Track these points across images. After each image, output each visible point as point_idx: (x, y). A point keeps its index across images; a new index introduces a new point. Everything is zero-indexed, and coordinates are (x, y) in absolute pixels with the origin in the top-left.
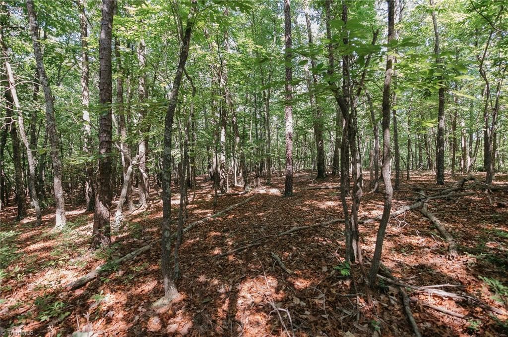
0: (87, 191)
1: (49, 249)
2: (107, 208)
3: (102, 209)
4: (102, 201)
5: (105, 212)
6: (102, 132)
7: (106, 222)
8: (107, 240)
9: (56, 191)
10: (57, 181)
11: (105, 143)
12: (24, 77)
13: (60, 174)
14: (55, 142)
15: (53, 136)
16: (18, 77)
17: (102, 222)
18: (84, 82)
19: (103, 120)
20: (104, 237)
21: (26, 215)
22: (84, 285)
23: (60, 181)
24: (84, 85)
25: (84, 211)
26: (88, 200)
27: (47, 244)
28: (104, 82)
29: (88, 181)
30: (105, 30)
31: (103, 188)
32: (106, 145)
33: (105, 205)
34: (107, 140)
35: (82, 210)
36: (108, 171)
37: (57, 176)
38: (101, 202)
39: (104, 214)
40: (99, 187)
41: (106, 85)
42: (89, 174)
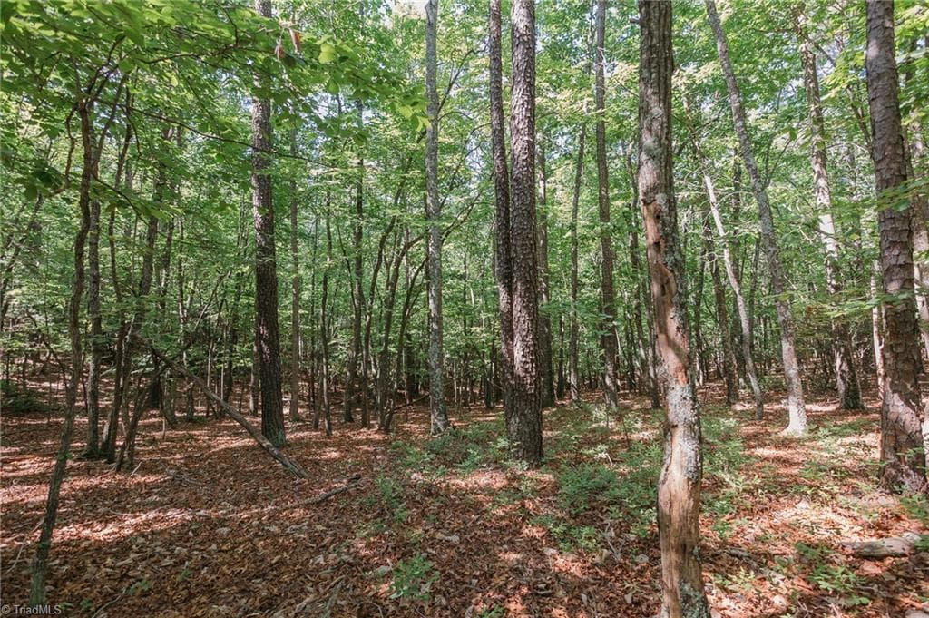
0: (837, 369)
1: (786, 462)
2: (914, 410)
3: (900, 409)
4: (900, 393)
5: (908, 420)
6: (889, 247)
7: (914, 441)
8: (920, 483)
9: (787, 365)
10: (786, 346)
11: (896, 270)
12: (726, 188)
13: (791, 335)
14: (780, 281)
15: (776, 271)
16: (720, 191)
17: (903, 438)
18: (816, 163)
19: (887, 223)
20: (911, 472)
21: (738, 399)
22: (881, 558)
23: (792, 347)
24: (817, 168)
25: (832, 408)
26: (841, 386)
27: (782, 453)
28: (883, 145)
29: (839, 350)
30: (877, 38)
31: (900, 365)
32: (899, 274)
33: (907, 403)
34: (901, 262)
35: (829, 405)
36: (909, 329)
37: (787, 338)
38: (896, 395)
39: (907, 422)
40: (889, 362)
41: (890, 148)
42: (841, 335)
